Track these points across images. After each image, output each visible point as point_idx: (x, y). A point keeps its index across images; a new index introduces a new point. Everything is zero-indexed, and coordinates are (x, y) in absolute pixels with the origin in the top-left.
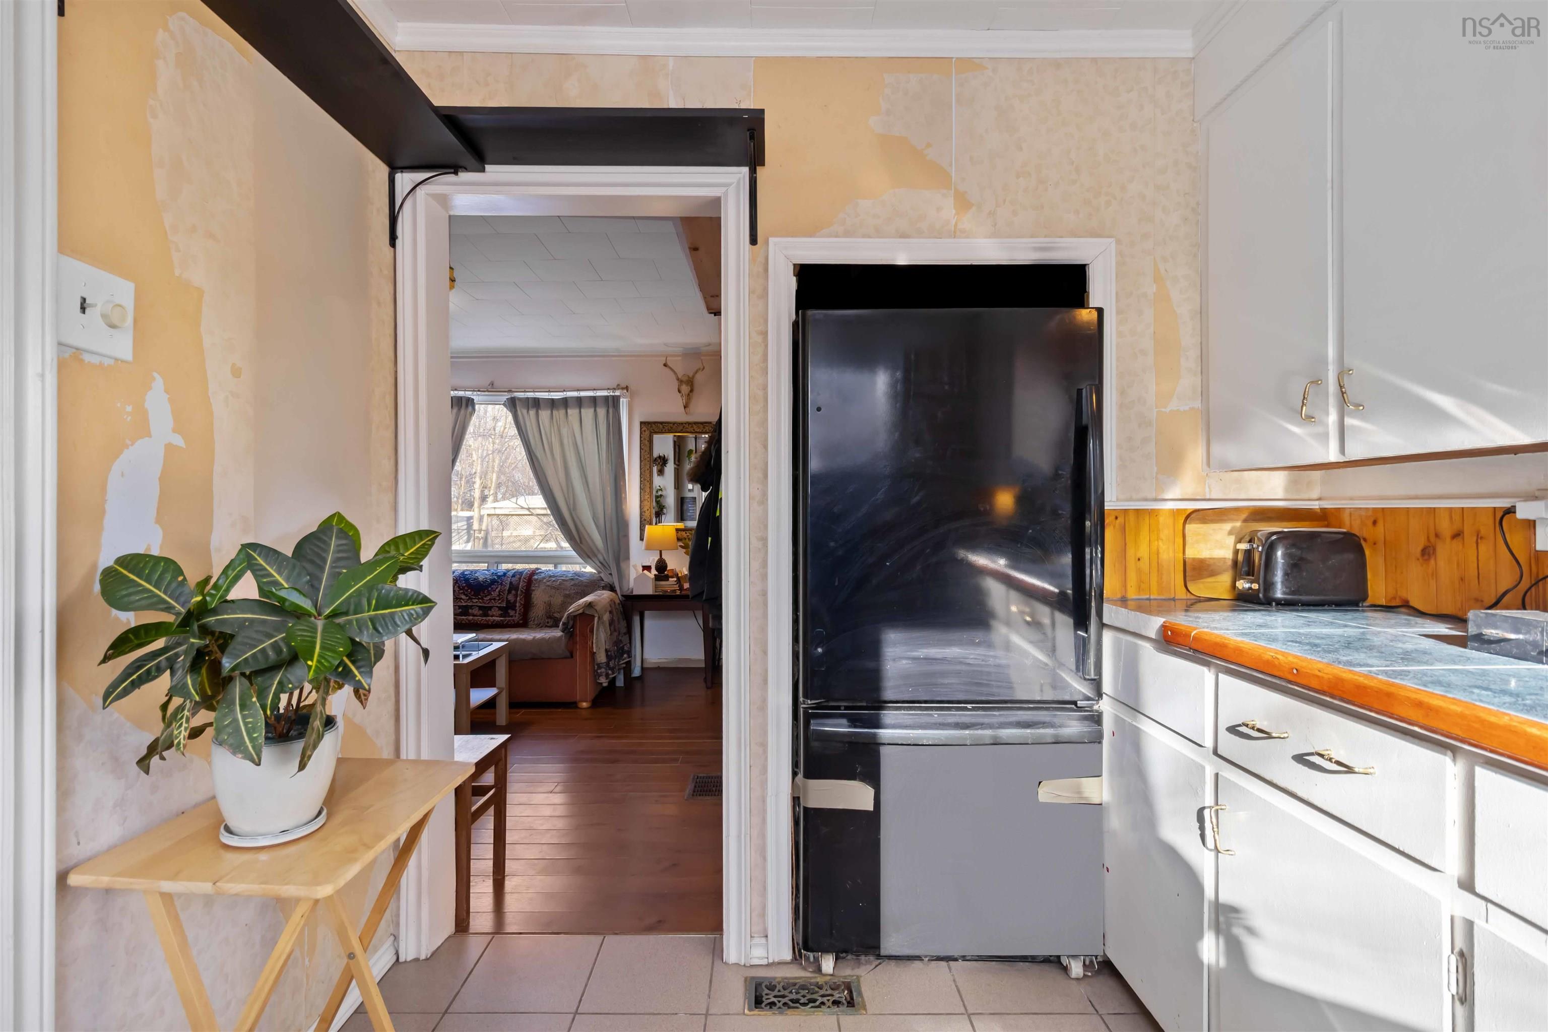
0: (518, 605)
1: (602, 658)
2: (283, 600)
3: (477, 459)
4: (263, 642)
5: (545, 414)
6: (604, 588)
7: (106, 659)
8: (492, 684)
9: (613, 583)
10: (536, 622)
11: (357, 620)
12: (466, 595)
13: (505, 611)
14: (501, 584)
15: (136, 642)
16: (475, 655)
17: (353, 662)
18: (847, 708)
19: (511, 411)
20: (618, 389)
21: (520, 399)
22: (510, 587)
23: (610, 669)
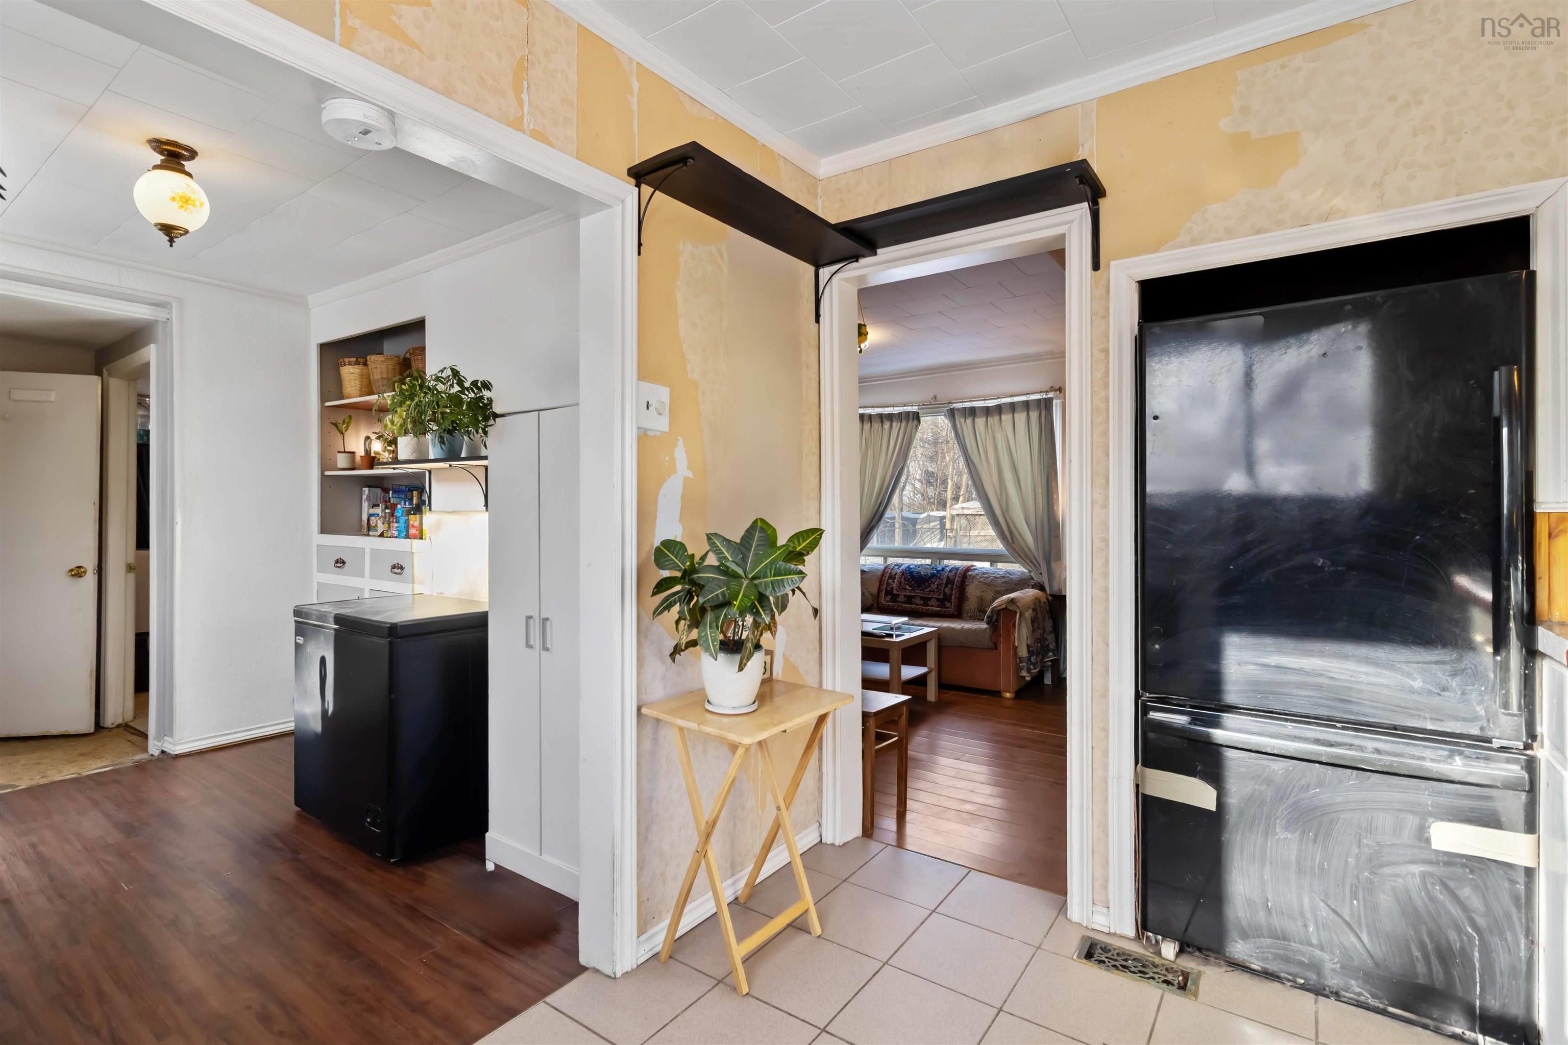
0: (953, 597)
1: (1023, 652)
2: (728, 568)
3: (949, 461)
4: (717, 590)
5: (980, 421)
6: (1033, 587)
7: (654, 594)
8: (924, 664)
9: (1044, 583)
10: (969, 615)
11: (765, 582)
12: (910, 586)
13: (942, 602)
14: (940, 578)
15: (666, 586)
16: (907, 636)
17: (762, 607)
18: (1192, 707)
19: (950, 421)
20: (1051, 391)
21: (958, 409)
22: (946, 581)
23: (1032, 664)
